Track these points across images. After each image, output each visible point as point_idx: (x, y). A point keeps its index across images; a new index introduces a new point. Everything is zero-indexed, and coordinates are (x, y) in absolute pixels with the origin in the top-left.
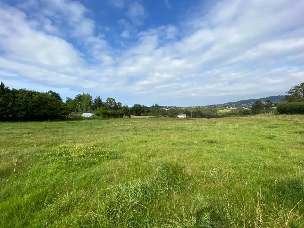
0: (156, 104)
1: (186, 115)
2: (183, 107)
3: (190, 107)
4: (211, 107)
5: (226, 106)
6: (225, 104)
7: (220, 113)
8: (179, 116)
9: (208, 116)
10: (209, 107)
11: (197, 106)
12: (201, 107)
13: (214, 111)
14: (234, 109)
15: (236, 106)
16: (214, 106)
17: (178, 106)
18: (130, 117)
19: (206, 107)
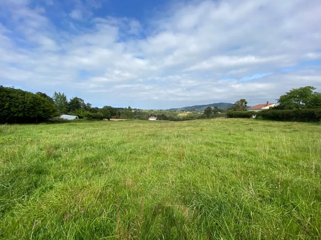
0: (129, 107)
1: (156, 118)
2: (146, 110)
3: (153, 110)
4: (171, 111)
5: (183, 111)
6: (182, 108)
7: (180, 117)
8: (150, 119)
9: (171, 119)
10: (170, 111)
11: (159, 109)
12: (163, 110)
13: (175, 114)
14: (190, 113)
15: (191, 110)
16: (175, 110)
17: (141, 109)
18: (109, 120)
19: (167, 110)
